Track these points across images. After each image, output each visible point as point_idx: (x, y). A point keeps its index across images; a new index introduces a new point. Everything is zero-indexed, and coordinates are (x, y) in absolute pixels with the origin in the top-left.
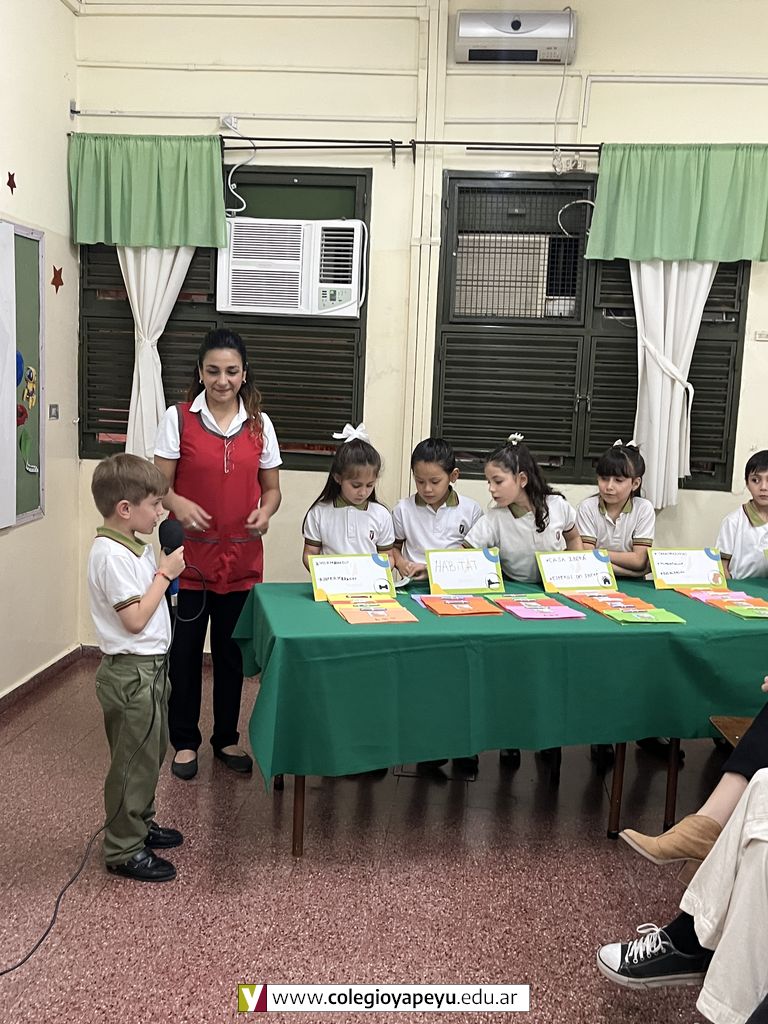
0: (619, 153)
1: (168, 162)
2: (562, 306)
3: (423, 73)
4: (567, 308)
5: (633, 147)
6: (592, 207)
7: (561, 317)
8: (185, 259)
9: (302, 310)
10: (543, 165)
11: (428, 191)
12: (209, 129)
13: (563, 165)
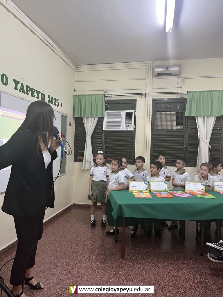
0: (192, 93)
1: (93, 100)
2: (180, 127)
3: (147, 79)
4: (181, 127)
5: (195, 92)
6: (186, 105)
7: (180, 129)
8: (96, 119)
9: (121, 129)
10: (175, 97)
11: (149, 103)
12: (102, 93)
13: (179, 96)
